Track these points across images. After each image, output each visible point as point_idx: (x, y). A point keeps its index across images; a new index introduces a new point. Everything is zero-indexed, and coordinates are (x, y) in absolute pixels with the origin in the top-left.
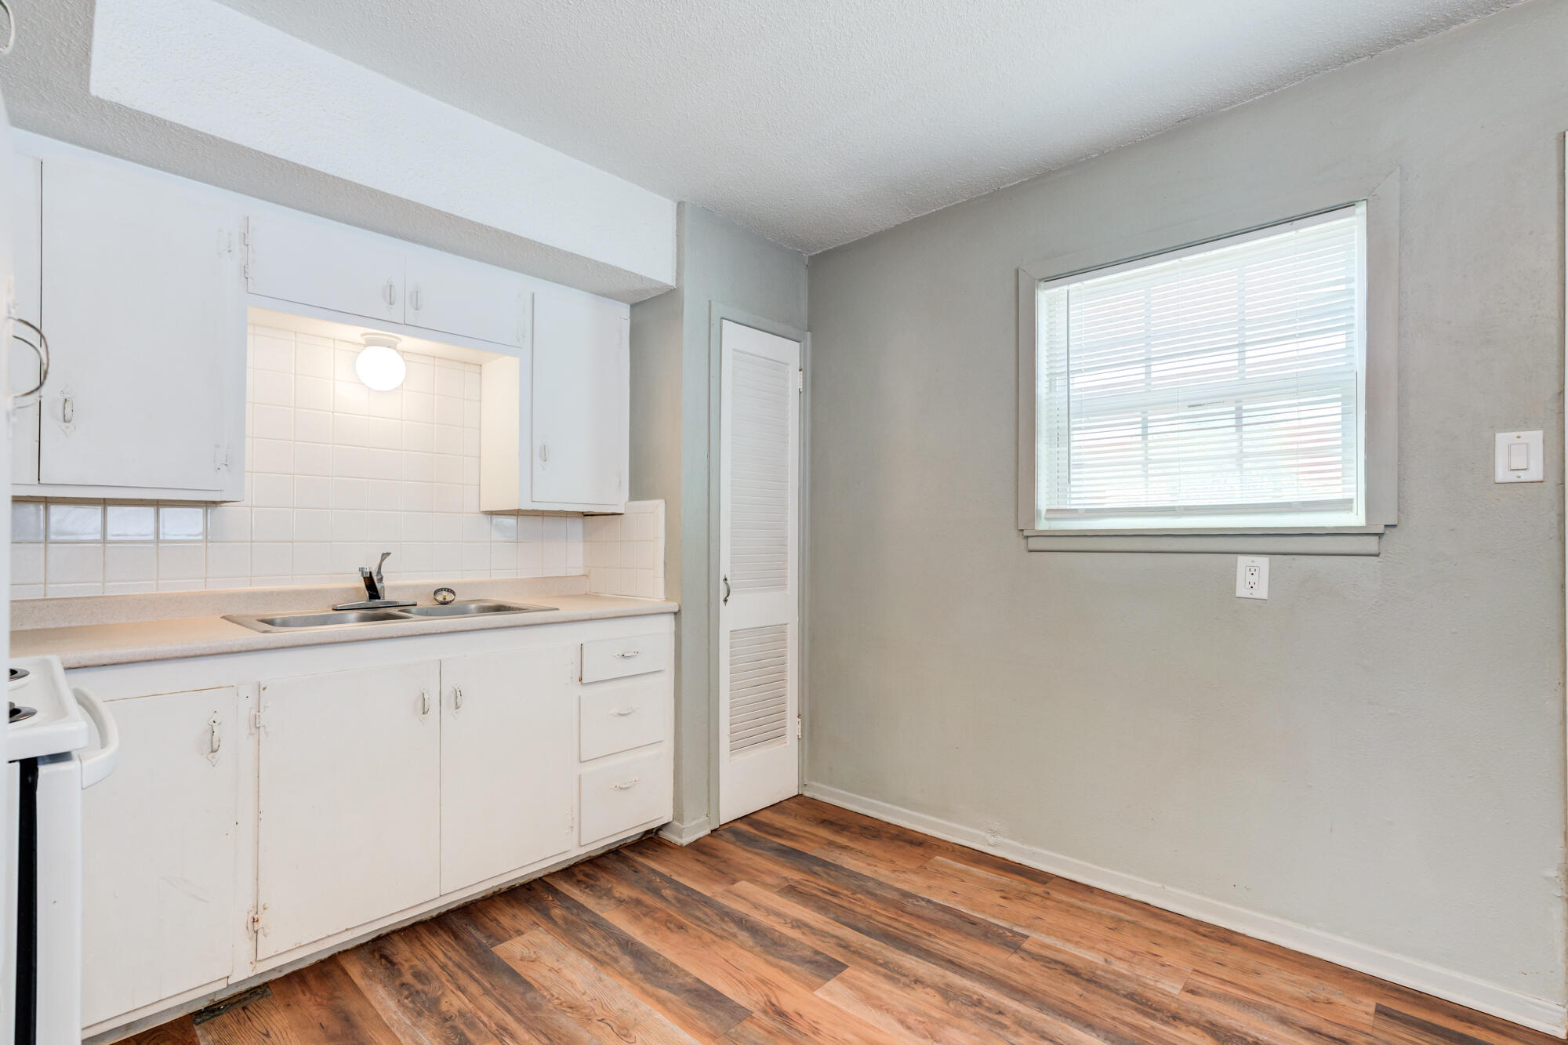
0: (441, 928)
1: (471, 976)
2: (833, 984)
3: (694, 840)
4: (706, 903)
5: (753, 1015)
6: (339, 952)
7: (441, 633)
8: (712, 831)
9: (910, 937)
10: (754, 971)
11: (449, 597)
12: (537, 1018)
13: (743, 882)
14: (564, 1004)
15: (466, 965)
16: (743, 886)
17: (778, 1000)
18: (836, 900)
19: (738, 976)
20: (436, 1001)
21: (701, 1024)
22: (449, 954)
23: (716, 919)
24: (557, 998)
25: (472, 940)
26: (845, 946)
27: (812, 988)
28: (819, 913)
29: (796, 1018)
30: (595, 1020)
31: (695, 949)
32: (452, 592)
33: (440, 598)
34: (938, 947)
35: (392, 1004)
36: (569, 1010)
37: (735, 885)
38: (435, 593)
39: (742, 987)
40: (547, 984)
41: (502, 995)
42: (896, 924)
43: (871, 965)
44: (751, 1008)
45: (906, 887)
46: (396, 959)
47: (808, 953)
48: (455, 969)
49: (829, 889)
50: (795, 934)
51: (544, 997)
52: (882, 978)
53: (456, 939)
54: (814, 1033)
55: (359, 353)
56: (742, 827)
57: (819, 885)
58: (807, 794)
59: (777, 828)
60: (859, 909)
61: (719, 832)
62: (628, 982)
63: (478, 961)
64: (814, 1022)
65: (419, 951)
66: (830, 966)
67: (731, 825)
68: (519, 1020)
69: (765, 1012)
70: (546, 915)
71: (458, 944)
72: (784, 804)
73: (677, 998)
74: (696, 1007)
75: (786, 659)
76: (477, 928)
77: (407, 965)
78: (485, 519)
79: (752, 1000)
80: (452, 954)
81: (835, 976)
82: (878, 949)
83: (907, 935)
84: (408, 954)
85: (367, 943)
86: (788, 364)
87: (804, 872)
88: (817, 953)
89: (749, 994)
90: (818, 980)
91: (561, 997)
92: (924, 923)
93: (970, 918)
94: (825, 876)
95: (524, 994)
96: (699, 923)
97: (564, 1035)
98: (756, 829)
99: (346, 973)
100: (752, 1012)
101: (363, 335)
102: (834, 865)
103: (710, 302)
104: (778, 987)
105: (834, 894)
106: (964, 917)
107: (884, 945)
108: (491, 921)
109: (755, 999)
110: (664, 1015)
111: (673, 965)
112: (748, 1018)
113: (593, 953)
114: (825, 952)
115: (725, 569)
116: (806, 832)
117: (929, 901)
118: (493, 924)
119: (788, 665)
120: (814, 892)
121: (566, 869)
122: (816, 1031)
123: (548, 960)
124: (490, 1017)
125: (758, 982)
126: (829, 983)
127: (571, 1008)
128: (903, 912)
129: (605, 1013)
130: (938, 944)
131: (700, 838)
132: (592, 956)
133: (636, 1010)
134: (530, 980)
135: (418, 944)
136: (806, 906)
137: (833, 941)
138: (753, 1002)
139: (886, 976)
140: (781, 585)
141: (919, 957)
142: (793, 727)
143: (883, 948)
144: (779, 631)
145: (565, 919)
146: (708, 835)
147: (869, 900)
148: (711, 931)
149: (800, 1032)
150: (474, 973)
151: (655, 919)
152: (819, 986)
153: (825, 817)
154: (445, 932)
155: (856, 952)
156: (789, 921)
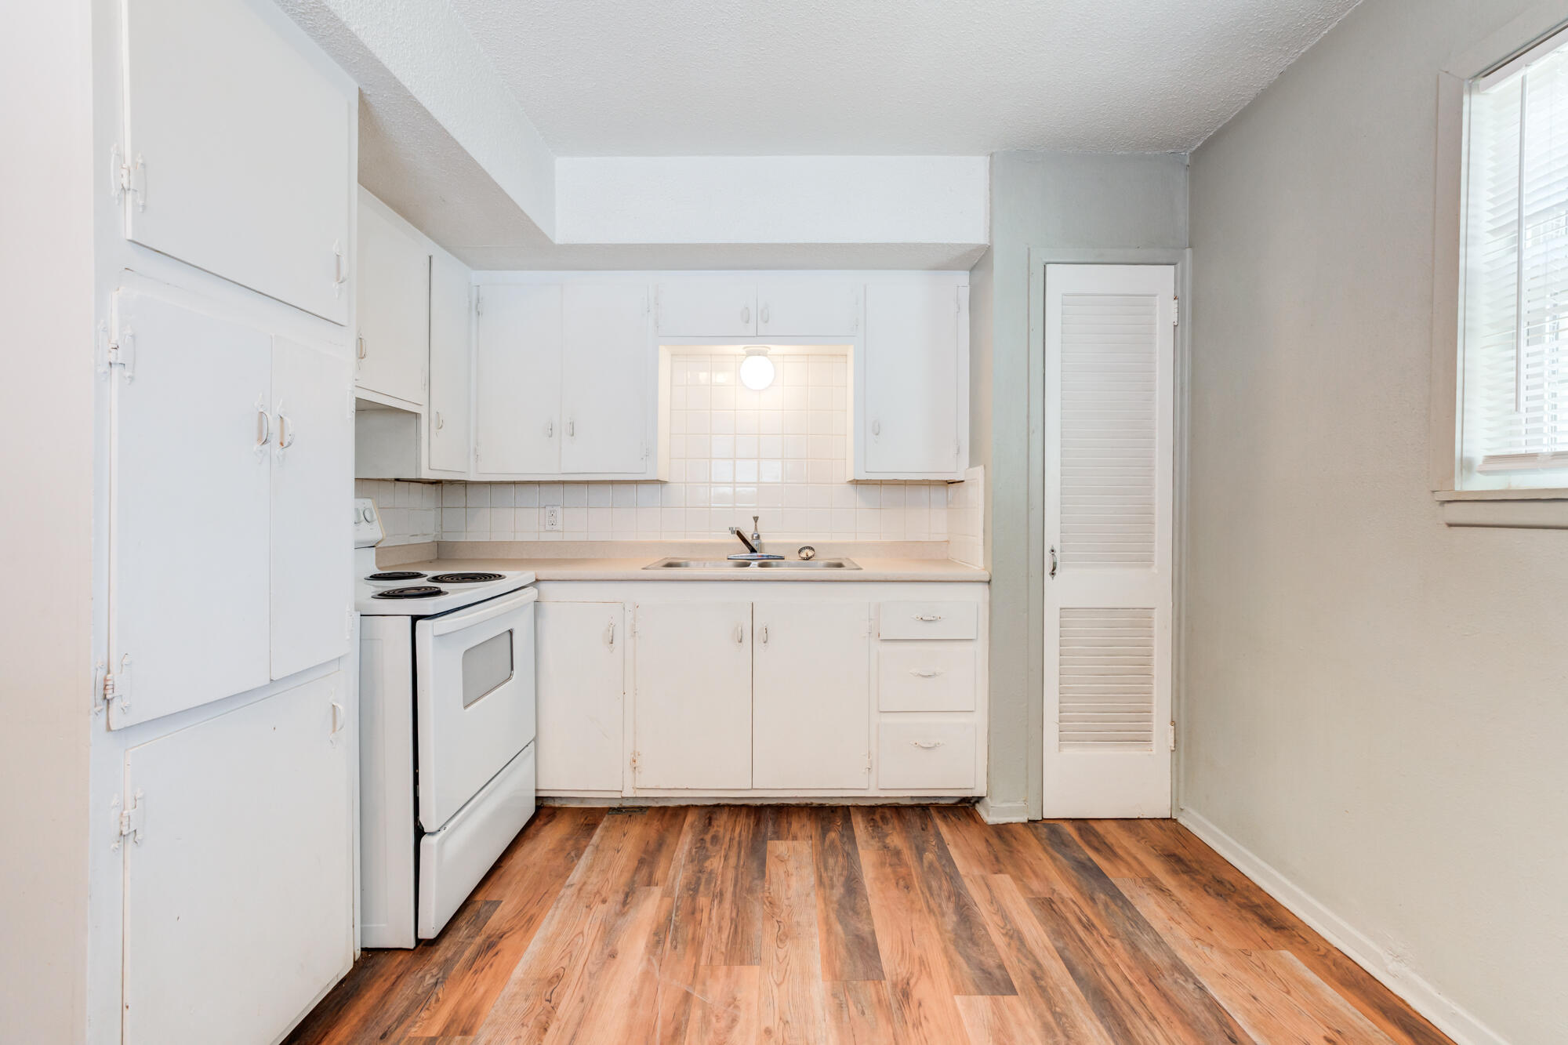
0: (755, 815)
1: (739, 853)
2: (983, 1002)
3: (1004, 822)
4: (951, 878)
5: (883, 982)
6: (692, 805)
7: (751, 581)
8: (1029, 821)
9: (1125, 1008)
10: (925, 950)
11: (810, 553)
12: (745, 898)
13: (1008, 876)
14: (769, 899)
15: (744, 844)
16: (1004, 882)
17: (916, 983)
18: (1082, 933)
19: (907, 946)
20: (707, 858)
21: (838, 964)
22: (743, 832)
23: (945, 894)
24: (770, 893)
25: (763, 830)
26: (1038, 976)
27: (959, 990)
28: (1049, 937)
29: (914, 1004)
30: (775, 920)
31: (899, 909)
32: (812, 549)
33: (803, 555)
34: (1145, 1033)
35: (686, 847)
36: (768, 904)
37: (997, 876)
38: (800, 552)
39: (900, 956)
40: (774, 880)
41: (742, 873)
42: (1125, 989)
43: (1043, 1007)
44: (887, 976)
45: (1189, 960)
46: (715, 823)
47: (991, 963)
48: (735, 843)
49: (1089, 920)
50: (998, 939)
51: (763, 887)
52: (1039, 1024)
53: (756, 825)
54: (914, 1025)
55: (742, 362)
56: (1069, 829)
57: (1082, 911)
58: (1181, 821)
59: (1105, 843)
60: (1098, 953)
61: (1037, 824)
62: (823, 906)
63: (753, 845)
64: (925, 1017)
65: (730, 826)
66: (998, 984)
67: (1057, 822)
68: (734, 893)
69: (895, 985)
70: (823, 833)
71: (754, 829)
72: (1142, 822)
73: (843, 936)
74: (849, 951)
75: (1152, 650)
76: (774, 825)
77: (715, 829)
78: (851, 489)
79: (896, 970)
80: (744, 834)
81: (993, 994)
82: (1070, 997)
83: (1122, 1003)
84: (722, 823)
85: (711, 806)
86: (1155, 296)
87: (1082, 894)
88: (1001, 967)
89: (899, 965)
90: (971, 988)
91: (772, 894)
92: (1162, 1005)
93: (1235, 1028)
94: (1101, 906)
95: (754, 879)
96: (926, 891)
97: (748, 917)
98: (1081, 836)
99: (685, 819)
100: (885, 979)
101: (745, 348)
102: (1125, 902)
103: (1029, 249)
104: (930, 975)
105: (1089, 927)
106: (1229, 1027)
107: (1083, 998)
108: (787, 823)
109: (899, 971)
110: (820, 942)
111: (869, 912)
112: (876, 982)
113: (823, 874)
114: (1008, 970)
115: (1052, 539)
116: (1136, 858)
117: (1202, 988)
118: (786, 826)
119: (1155, 657)
120: (1069, 915)
121: (873, 807)
122: (917, 1025)
123: (791, 865)
124: (722, 882)
125: (917, 960)
126: (980, 996)
127: (770, 903)
128: (1150, 981)
129: (786, 918)
130: (1152, 1033)
131: (1011, 823)
132: (821, 876)
133: (807, 928)
134: (767, 872)
135: (733, 819)
136: (1043, 923)
137: (1029, 965)
138: (894, 973)
139: (1047, 1028)
140: (1146, 560)
141: (1109, 1030)
142: (1162, 734)
143: (1078, 1000)
144: (1141, 617)
145: (931, 865)
146: (1023, 824)
147: (1122, 951)
148: (928, 901)
149: (903, 1016)
150: (743, 853)
151: (895, 872)
152: (967, 993)
153: (1179, 851)
154: (755, 818)
155: (1043, 990)
156: (1008, 927)
